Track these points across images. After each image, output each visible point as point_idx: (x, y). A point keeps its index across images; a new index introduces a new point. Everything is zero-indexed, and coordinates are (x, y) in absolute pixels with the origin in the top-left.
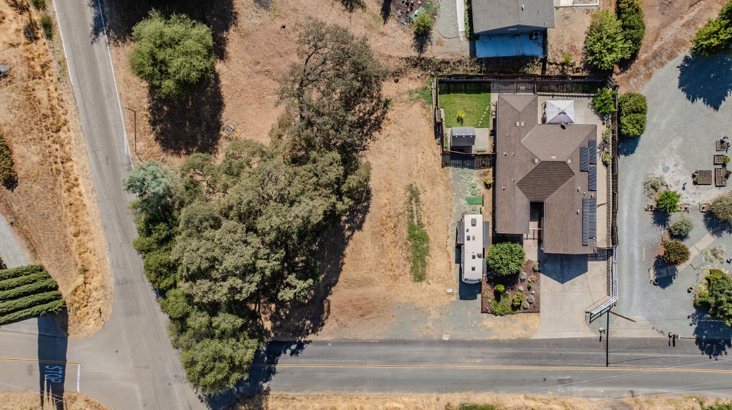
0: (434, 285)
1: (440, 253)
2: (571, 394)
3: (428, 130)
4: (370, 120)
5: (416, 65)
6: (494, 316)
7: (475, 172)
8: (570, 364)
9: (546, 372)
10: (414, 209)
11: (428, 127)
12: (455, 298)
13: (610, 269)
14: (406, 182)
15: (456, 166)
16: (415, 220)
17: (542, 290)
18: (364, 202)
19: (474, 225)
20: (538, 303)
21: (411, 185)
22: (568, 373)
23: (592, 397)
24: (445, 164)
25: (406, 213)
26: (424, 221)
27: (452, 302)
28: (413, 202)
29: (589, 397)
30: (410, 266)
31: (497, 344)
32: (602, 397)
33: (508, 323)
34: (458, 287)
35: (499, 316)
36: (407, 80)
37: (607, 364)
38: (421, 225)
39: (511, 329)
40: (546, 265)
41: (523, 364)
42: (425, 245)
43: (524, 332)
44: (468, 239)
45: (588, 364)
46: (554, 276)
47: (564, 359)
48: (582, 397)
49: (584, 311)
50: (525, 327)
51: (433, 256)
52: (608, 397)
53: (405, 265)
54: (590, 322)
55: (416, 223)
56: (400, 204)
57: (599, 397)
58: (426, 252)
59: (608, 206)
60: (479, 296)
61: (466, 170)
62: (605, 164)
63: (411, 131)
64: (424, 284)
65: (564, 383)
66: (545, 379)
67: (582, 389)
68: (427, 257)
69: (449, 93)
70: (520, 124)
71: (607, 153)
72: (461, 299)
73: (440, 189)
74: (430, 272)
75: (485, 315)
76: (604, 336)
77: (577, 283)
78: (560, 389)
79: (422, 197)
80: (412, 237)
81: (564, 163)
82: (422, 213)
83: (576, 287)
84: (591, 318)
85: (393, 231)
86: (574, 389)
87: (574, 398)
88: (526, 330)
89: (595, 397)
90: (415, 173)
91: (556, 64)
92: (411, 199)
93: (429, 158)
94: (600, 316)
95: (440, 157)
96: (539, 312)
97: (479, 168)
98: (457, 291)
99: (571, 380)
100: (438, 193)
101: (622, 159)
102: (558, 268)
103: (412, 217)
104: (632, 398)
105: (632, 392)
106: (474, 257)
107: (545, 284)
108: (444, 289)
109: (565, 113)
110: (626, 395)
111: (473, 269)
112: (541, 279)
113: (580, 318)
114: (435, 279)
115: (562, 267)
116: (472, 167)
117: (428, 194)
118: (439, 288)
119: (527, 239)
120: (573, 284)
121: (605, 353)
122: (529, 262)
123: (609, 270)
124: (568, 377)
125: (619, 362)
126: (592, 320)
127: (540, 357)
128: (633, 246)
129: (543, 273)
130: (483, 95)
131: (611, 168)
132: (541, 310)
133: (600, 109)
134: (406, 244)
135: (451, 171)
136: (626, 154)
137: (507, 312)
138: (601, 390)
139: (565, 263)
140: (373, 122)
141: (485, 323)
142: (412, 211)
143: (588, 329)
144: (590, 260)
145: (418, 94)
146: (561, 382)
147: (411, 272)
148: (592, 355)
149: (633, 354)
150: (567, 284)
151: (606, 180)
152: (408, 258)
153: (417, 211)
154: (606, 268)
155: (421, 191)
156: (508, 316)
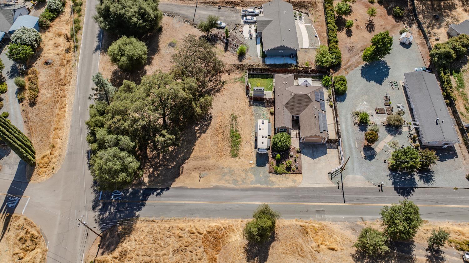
0: (242, 159)
1: (247, 144)
2: (324, 219)
3: (243, 93)
4: (215, 89)
5: (238, 68)
6: (276, 175)
7: (266, 108)
8: (322, 201)
9: (309, 206)
10: (234, 124)
11: (243, 91)
12: (254, 165)
14: (230, 113)
15: (256, 106)
16: (234, 129)
17: (303, 162)
18: (208, 121)
19: (263, 123)
20: (301, 168)
21: (233, 114)
22: (321, 206)
23: (338, 221)
24: (250, 105)
25: (230, 125)
26: (239, 129)
27: (252, 168)
28: (234, 121)
29: (335, 221)
30: (230, 150)
31: (278, 190)
32: (344, 221)
33: (284, 179)
34: (256, 160)
35: (279, 175)
36: (234, 74)
37: (344, 201)
38: (237, 131)
39: (286, 182)
40: (304, 150)
41: (294, 202)
42: (239, 140)
43: (293, 184)
44: (260, 129)
45: (333, 202)
46: (309, 156)
47: (319, 199)
48: (332, 221)
49: (327, 173)
50: (294, 181)
51: (243, 145)
52: (348, 221)
53: (227, 149)
54: (332, 179)
55: (234, 130)
56: (227, 122)
57: (342, 221)
58: (239, 143)
59: (335, 125)
60: (267, 165)
61: (261, 107)
62: (331, 106)
63: (234, 93)
64: (237, 159)
65: (320, 213)
66: (308, 210)
67: (331, 217)
68: (239, 146)
69: (253, 78)
70: (285, 82)
71: (331, 102)
72: (257, 166)
73: (248, 116)
74: (241, 153)
75: (271, 175)
76: (340, 185)
77: (322, 159)
78: (317, 216)
79: (238, 119)
80: (232, 136)
81: (307, 95)
82: (238, 126)
84: (331, 177)
85: (222, 134)
86: (326, 216)
87: (327, 222)
88: (294, 183)
89: (340, 221)
90: (235, 109)
91: (303, 67)
92: (233, 120)
93: (242, 103)
94: (337, 175)
95: (248, 103)
96: (301, 173)
97: (267, 107)
98: (255, 162)
99: (323, 211)
100: (246, 117)
101: (338, 104)
102: (311, 152)
103: (233, 127)
104: (362, 222)
105: (362, 218)
106: (263, 137)
107: (304, 159)
108: (248, 161)
109: (307, 81)
110: (358, 219)
112: (302, 157)
113: (326, 177)
114: (243, 156)
115: (313, 152)
116: (264, 106)
117: (241, 118)
118: (246, 161)
119: (293, 137)
120: (320, 160)
121: (343, 196)
122: (294, 148)
123: (339, 153)
124: (321, 209)
125: (352, 200)
127: (304, 197)
128: (350, 141)
129: (303, 154)
130: (269, 79)
131: (334, 108)
132: (303, 172)
133: (325, 84)
134: (229, 140)
135: (253, 108)
136: (341, 102)
137: (283, 172)
138: (343, 217)
139: (314, 149)
140: (216, 89)
141: (271, 179)
142: (233, 125)
143: (331, 182)
144: (328, 149)
145: (239, 80)
146: (318, 212)
147: (230, 153)
148: (335, 196)
149: (359, 196)
150: (317, 160)
151: (332, 114)
152: (229, 146)
153: (235, 125)
154: (337, 153)
155: (238, 116)
156: (284, 175)
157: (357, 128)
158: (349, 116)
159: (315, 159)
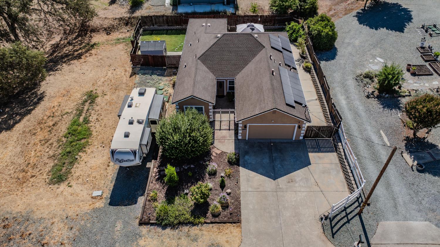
0: (76, 187)
1: (100, 148)
4: (73, 54)
5: (127, 24)
6: (159, 230)
10: (86, 108)
11: (126, 55)
12: (103, 203)
13: (344, 157)
14: (86, 90)
15: (144, 74)
16: (82, 118)
17: (242, 188)
18: (31, 106)
19: (142, 94)
21: (91, 91)
24: (133, 74)
25: (75, 112)
26: (93, 118)
28: (87, 103)
30: (52, 165)
33: (185, 241)
34: (112, 189)
35: (168, 230)
36: (117, 33)
38: (86, 121)
40: (247, 157)
42: (83, 141)
44: (130, 106)
46: (261, 170)
49: (318, 217)
51: (89, 152)
53: (46, 164)
54: (333, 235)
55: (81, 120)
56: (70, 106)
58: (82, 149)
60: (141, 200)
61: (155, 77)
62: (307, 70)
63: (108, 58)
64: (63, 186)
68: (80, 154)
69: (151, 35)
70: (206, 24)
71: (307, 62)
72: (111, 204)
74: (78, 170)
75: (144, 229)
77: (298, 179)
79: (98, 99)
80: (71, 133)
81: (251, 35)
82: (93, 112)
83: (297, 185)
84: (332, 228)
85: (49, 129)
90: (100, 83)
93: (119, 73)
94: (348, 221)
95: (131, 71)
96: (239, 222)
98: (107, 194)
100: (118, 96)
101: (324, 64)
102: (266, 160)
103: (80, 115)
106: (132, 123)
107: (248, 181)
108: (90, 192)
109: (254, 26)
111: (127, 136)
112: (241, 174)
114: (80, 180)
115: (272, 160)
116: (161, 75)
117: (107, 97)
118: (84, 193)
119: (220, 130)
120: (292, 181)
122: (222, 153)
123: (343, 162)
126: (335, 230)
129: (244, 167)
131: (314, 72)
132: (243, 218)
134: (59, 141)
135: (138, 78)
136: (327, 60)
137: (182, 219)
139: (275, 155)
140: (75, 55)
142: (82, 110)
144: (312, 152)
145: (124, 40)
147: (49, 172)
150: (282, 181)
151: (311, 82)
152: (54, 156)
153: (88, 110)
154: (337, 161)
155: (100, 95)
156: (186, 229)
157: (374, 103)
158: (351, 83)
159: (279, 180)
